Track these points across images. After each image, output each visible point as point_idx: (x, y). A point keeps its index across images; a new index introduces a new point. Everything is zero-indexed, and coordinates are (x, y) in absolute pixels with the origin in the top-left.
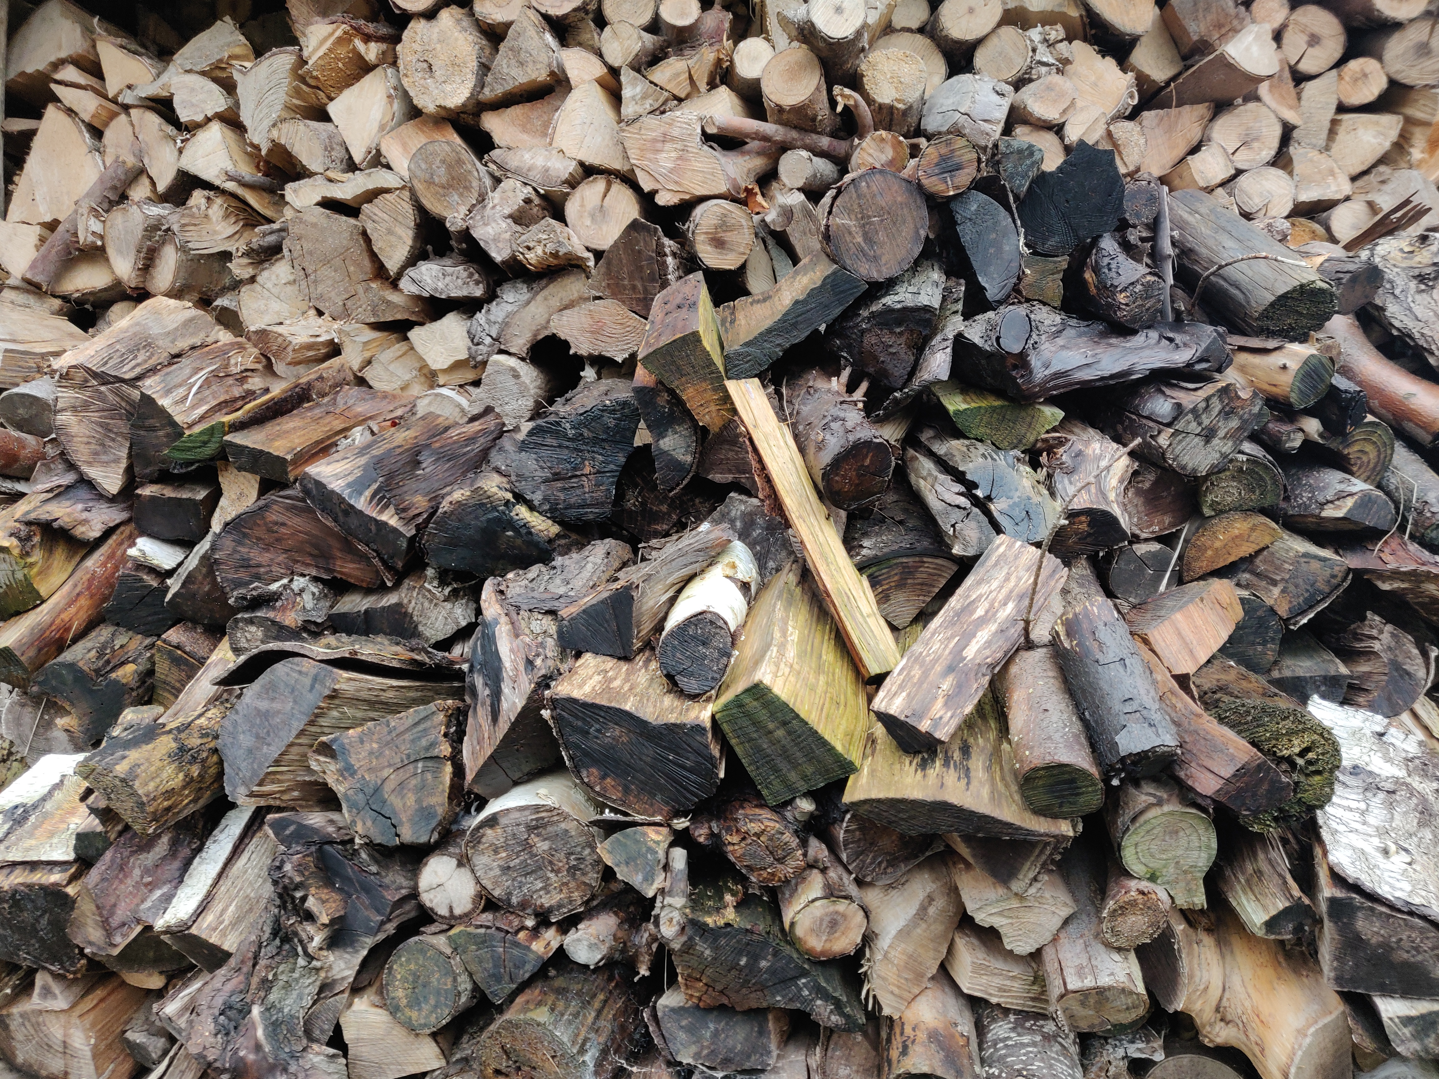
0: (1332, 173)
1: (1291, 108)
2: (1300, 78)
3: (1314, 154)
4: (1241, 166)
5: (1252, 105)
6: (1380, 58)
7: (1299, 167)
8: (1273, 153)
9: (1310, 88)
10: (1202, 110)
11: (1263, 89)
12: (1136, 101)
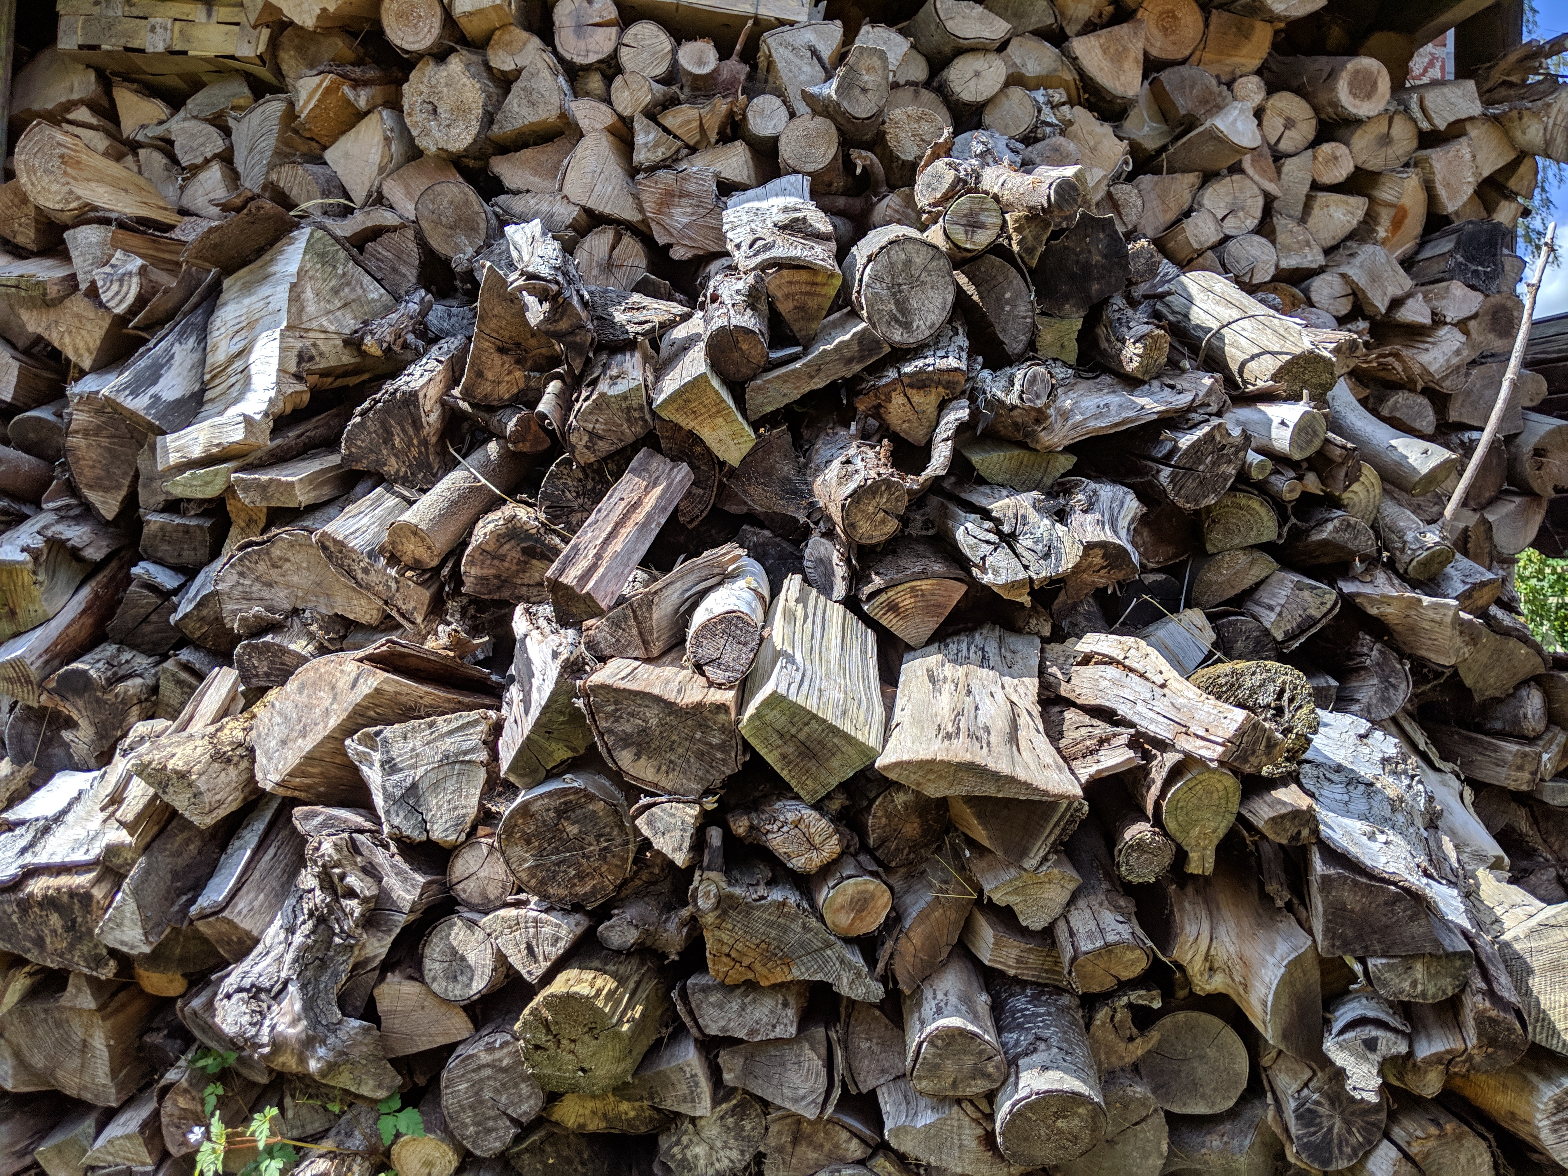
0: (1308, 244)
1: (1271, 181)
2: (1278, 157)
3: (1292, 225)
4: (1227, 232)
5: (1236, 177)
6: (1347, 144)
7: (1282, 237)
8: (1256, 221)
9: (1289, 165)
10: (1192, 178)
11: (1247, 164)
12: (1130, 168)
